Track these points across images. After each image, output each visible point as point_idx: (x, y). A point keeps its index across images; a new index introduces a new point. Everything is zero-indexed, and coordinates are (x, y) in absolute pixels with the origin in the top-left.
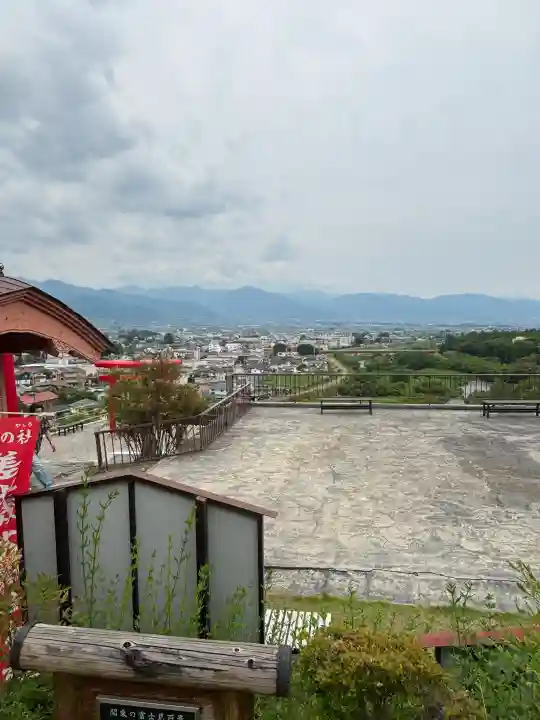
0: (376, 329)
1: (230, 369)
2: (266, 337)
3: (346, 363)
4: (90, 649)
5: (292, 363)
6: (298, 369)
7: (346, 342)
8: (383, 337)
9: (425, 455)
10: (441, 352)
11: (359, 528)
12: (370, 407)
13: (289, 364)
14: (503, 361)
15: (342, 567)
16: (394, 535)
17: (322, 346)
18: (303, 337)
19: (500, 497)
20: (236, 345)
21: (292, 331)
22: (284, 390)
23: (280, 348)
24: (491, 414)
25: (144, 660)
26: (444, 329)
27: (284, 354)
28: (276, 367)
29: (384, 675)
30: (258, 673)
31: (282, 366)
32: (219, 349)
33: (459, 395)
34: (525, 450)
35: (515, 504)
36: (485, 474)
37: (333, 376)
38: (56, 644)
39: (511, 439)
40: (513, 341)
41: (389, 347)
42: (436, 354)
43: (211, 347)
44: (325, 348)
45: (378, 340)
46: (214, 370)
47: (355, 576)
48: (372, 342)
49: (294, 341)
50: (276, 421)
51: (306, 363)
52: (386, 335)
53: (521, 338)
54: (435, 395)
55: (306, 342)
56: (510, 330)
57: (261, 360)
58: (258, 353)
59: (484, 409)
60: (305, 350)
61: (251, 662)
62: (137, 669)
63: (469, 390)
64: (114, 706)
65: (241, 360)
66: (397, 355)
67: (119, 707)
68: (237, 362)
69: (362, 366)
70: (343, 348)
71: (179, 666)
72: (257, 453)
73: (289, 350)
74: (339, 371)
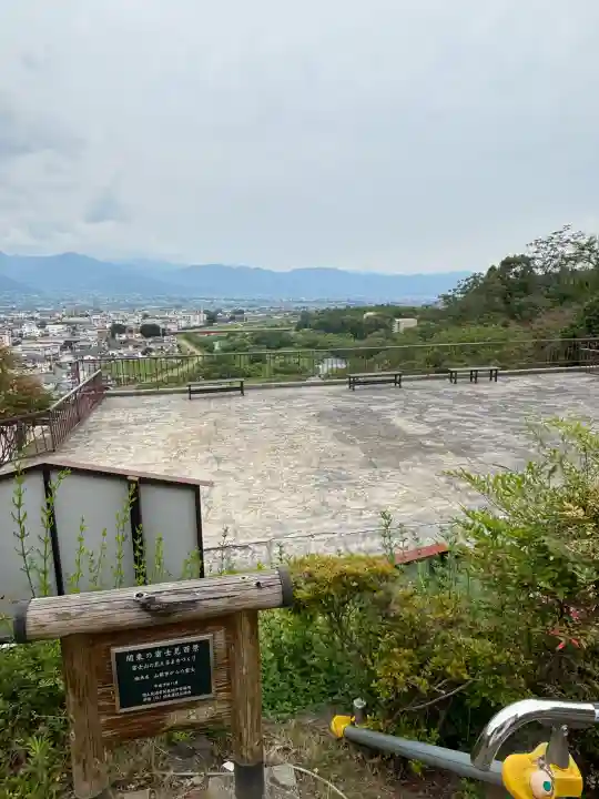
0: (229, 307)
1: (56, 358)
2: (99, 317)
3: (198, 345)
4: (102, 607)
5: (136, 347)
6: (143, 354)
7: (198, 320)
8: (237, 315)
9: (303, 430)
10: (297, 330)
11: (251, 504)
12: (241, 389)
13: (131, 348)
14: (355, 337)
15: (242, 542)
16: (285, 506)
17: (169, 326)
18: (145, 316)
19: (373, 460)
20: (60, 327)
21: (132, 309)
22: (129, 379)
23: (117, 329)
24: (356, 387)
25: (160, 604)
26: (300, 305)
27: (124, 337)
28: (115, 353)
29: (356, 577)
30: (267, 591)
31: (121, 351)
32: (37, 332)
33: (316, 373)
34: (388, 417)
35: (385, 465)
36: (358, 442)
37: (185, 359)
38: (65, 610)
39: (375, 408)
40: (365, 316)
41: (244, 325)
42: (293, 333)
43: (26, 329)
44: (173, 328)
45: (232, 319)
46: (34, 359)
47: (256, 548)
48: (227, 321)
49: (135, 321)
50: (139, 410)
51: (152, 346)
52: (242, 312)
53: (371, 314)
54: (293, 374)
55: (148, 321)
56: (361, 306)
57: (94, 345)
58: (90, 337)
59: (350, 383)
60: (150, 331)
61: (258, 584)
62: (154, 613)
63: (324, 368)
64: (130, 653)
65: (68, 345)
66: (254, 333)
67: (135, 653)
68: (63, 348)
69: (217, 348)
70: (195, 327)
71: (193, 602)
72: (123, 446)
73: (131, 331)
74: (192, 353)
